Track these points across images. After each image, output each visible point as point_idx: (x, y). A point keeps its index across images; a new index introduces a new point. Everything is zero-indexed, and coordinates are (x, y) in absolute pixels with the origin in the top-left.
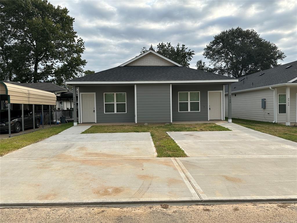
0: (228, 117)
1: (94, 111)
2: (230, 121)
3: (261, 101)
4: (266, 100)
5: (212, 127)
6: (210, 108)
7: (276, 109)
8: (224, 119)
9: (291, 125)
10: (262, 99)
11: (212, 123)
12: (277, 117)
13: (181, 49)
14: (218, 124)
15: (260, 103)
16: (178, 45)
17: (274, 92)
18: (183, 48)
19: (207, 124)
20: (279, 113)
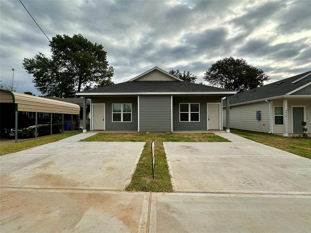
0: (226, 127)
1: (104, 119)
2: (228, 131)
3: (256, 113)
4: (261, 112)
5: (210, 137)
6: (209, 119)
7: (272, 121)
8: (222, 129)
9: (289, 136)
10: (257, 111)
11: (211, 133)
12: (273, 128)
13: (187, 75)
14: (217, 134)
15: (255, 115)
16: (184, 72)
17: (270, 104)
18: (188, 74)
19: (206, 133)
20: (275, 124)
